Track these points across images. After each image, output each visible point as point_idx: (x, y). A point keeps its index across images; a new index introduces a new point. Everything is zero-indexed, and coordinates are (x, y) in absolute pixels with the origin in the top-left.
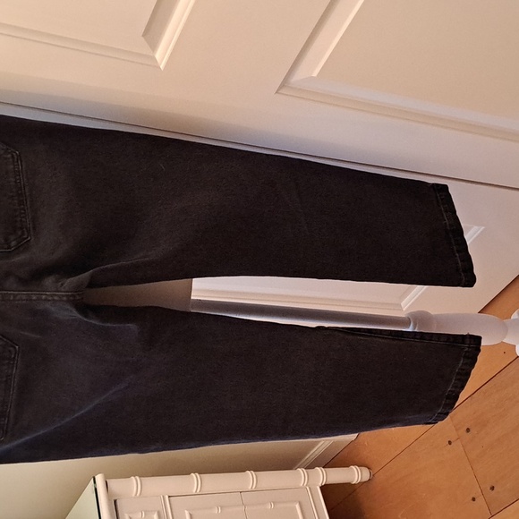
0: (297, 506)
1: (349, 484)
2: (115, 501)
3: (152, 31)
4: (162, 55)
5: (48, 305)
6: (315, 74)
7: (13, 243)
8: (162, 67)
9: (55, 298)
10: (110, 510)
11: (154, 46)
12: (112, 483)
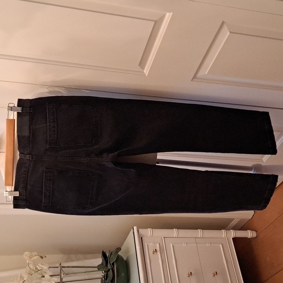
0: (221, 246)
1: (247, 238)
2: (142, 238)
3: (142, 64)
4: (146, 71)
5: (104, 163)
6: (206, 73)
7: (94, 142)
8: (146, 75)
9: (107, 161)
10: (139, 241)
11: (143, 68)
12: (140, 230)
